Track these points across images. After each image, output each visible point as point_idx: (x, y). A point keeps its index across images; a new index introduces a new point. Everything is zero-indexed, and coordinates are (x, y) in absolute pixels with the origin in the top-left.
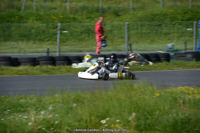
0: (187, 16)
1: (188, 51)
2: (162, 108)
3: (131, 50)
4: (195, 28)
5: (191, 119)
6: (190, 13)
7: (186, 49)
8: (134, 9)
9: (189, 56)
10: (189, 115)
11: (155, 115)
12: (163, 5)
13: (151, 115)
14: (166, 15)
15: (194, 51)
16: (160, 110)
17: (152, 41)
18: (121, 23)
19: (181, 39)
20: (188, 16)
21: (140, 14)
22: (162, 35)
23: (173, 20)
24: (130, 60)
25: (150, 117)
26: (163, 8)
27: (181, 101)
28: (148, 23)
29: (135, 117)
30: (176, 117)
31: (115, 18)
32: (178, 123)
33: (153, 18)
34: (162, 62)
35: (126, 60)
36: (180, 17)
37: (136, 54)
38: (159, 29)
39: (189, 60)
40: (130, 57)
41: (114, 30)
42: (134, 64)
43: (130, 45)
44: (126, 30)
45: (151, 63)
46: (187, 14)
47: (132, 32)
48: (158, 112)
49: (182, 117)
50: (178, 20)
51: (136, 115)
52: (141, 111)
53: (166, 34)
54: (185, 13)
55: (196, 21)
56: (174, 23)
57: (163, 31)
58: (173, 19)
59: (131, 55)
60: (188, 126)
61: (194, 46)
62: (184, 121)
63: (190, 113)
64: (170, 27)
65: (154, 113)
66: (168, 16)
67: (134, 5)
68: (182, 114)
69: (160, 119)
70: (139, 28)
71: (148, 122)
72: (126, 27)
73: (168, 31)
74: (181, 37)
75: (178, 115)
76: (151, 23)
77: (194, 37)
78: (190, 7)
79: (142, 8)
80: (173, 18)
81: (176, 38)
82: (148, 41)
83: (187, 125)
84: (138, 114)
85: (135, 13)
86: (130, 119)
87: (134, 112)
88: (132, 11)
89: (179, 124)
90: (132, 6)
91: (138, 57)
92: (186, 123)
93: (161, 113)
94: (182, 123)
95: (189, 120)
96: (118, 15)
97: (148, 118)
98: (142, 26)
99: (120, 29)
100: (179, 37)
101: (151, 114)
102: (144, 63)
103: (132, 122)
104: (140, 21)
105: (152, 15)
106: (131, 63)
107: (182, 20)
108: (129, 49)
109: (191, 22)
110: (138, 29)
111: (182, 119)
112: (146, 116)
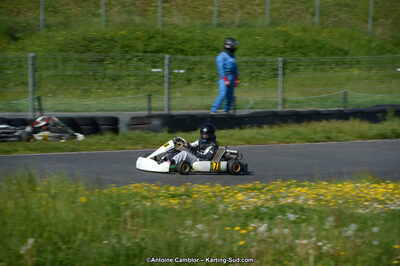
0: (154, 45)
1: (153, 112)
2: (89, 228)
3: (41, 110)
4: (166, 67)
5: (145, 248)
6: (159, 37)
7: (150, 109)
8: (48, 27)
9: (156, 122)
10: (143, 239)
11: (74, 242)
12: (107, 21)
13: (66, 243)
14: (112, 40)
15: (165, 112)
16: (85, 230)
17: (85, 91)
18: (21, 54)
19: (143, 88)
20: (156, 44)
21: (61, 36)
22: (106, 80)
23: (127, 52)
24: (37, 130)
25: (64, 247)
26: (107, 26)
27: (128, 213)
28: (77, 55)
29: (34, 247)
30: (117, 246)
31: (9, 43)
32: (119, 256)
33: (87, 45)
34: (102, 134)
35: (29, 129)
36: (140, 45)
37: (49, 119)
38: (100, 69)
39: (155, 130)
40: (38, 123)
41: (8, 69)
42: (45, 139)
43: (39, 99)
44: (30, 70)
45: (80, 137)
46: (153, 40)
47: (46, 73)
48: (80, 235)
49: (129, 244)
50: (137, 51)
51: (36, 242)
52: (46, 235)
53: (114, 79)
54: (151, 38)
55: (170, 53)
56: (129, 57)
57: (108, 71)
58: (127, 49)
59: (39, 120)
60: (140, 261)
61: (165, 104)
62: (131, 252)
63: (144, 236)
64: (121, 65)
65: (73, 238)
66: (116, 42)
67: (49, 18)
68: (129, 239)
69: (84, 249)
70: (60, 65)
71: (61, 255)
72: (30, 62)
73: (116, 73)
74: (143, 85)
75: (120, 239)
76: (83, 56)
77: (166, 85)
78: (159, 27)
79: (66, 26)
80: (127, 46)
81: (132, 86)
82: (78, 92)
83: (136, 261)
84: (40, 240)
85: (50, 34)
86: (23, 250)
87: (32, 237)
88: (43, 32)
89: (122, 258)
90: (45, 20)
91: (55, 125)
92: (135, 256)
93: (87, 238)
94: (128, 257)
95: (142, 250)
96: (16, 39)
97: (59, 249)
98: (65, 61)
99: (21, 66)
100: (138, 86)
101: (67, 239)
102: (67, 135)
103: (27, 257)
104: (61, 51)
105: (84, 39)
106: (38, 136)
107: (146, 52)
108: (37, 107)
109: (161, 55)
110: (56, 66)
111: (128, 249)
112: (56, 243)
